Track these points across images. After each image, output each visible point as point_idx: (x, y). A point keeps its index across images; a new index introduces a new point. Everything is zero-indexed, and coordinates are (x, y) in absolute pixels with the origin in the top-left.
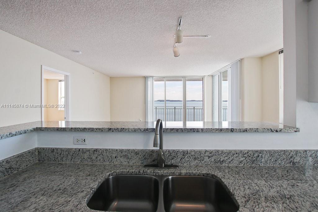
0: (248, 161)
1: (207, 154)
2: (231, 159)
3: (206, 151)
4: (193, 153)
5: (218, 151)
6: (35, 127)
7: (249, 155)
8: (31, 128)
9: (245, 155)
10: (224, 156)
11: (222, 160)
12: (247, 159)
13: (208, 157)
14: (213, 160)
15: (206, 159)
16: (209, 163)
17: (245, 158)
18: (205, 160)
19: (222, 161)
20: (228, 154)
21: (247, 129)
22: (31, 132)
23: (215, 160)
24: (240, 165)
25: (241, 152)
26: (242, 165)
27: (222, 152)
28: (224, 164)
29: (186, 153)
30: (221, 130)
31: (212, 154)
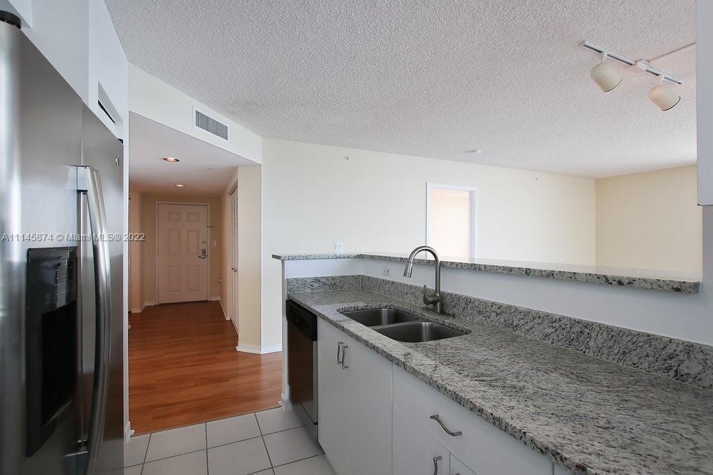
1: (494, 308)
2: (530, 325)
3: (493, 304)
4: (477, 303)
5: (509, 307)
6: (359, 254)
7: (563, 326)
8: (355, 254)
9: (554, 325)
10: (519, 317)
11: (515, 323)
12: (558, 332)
13: (496, 314)
14: (502, 320)
17: (555, 331)
18: (492, 317)
19: (516, 326)
20: (525, 315)
21: (554, 271)
22: (355, 257)
23: (505, 321)
24: (546, 342)
25: (547, 316)
26: (550, 342)
27: (516, 310)
28: (518, 333)
29: (468, 301)
30: (511, 269)
31: (501, 310)
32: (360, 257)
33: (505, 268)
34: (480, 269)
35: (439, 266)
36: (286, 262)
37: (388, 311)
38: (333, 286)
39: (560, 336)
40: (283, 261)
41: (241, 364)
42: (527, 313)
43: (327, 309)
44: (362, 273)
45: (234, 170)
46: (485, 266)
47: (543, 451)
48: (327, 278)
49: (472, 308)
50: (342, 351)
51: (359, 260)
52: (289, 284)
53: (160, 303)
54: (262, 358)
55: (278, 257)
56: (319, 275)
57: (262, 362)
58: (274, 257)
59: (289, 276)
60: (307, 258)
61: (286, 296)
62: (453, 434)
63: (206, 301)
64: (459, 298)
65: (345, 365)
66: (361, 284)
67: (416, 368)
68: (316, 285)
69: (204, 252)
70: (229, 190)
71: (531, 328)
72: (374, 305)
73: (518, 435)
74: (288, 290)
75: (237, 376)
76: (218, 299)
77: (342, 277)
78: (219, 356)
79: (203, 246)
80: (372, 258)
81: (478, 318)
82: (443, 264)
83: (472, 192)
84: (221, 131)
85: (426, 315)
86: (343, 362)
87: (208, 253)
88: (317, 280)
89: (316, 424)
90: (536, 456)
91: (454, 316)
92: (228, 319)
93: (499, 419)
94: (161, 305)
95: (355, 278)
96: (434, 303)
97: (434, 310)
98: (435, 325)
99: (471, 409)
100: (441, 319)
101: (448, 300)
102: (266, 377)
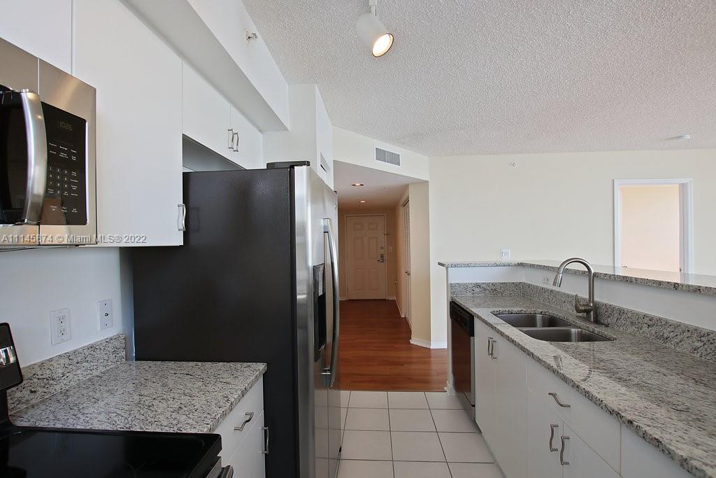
0: (709, 351)
1: (646, 320)
2: (680, 337)
3: (645, 316)
4: (630, 315)
5: (660, 319)
6: (520, 262)
7: (711, 341)
8: (516, 263)
9: (703, 339)
10: (669, 329)
11: (665, 336)
12: (706, 346)
13: (647, 325)
14: (653, 332)
15: (645, 328)
16: (649, 336)
17: (704, 344)
18: (643, 329)
19: (666, 338)
20: (675, 328)
21: (700, 287)
22: (515, 265)
23: (656, 333)
24: (695, 355)
25: (696, 330)
26: (698, 356)
27: (667, 323)
28: (668, 345)
29: (621, 312)
30: (660, 283)
31: (652, 322)
32: (521, 265)
33: (654, 282)
34: (631, 282)
35: (592, 277)
36: (449, 269)
37: (543, 318)
38: (494, 291)
39: (708, 350)
40: (447, 268)
41: (414, 355)
42: (678, 325)
43: (482, 312)
44: (523, 280)
45: (406, 187)
46: (636, 279)
47: (611, 412)
48: (488, 284)
49: (625, 319)
50: (491, 345)
51: (521, 268)
52: (452, 287)
53: (350, 298)
54: (432, 352)
55: (442, 265)
56: (479, 281)
57: (432, 355)
58: (439, 264)
59: (452, 281)
60: (468, 266)
61: (449, 298)
62: (562, 405)
63: (385, 300)
64: (613, 309)
65: (495, 355)
66: (522, 290)
67: (541, 357)
68: (477, 290)
69: (382, 256)
70: (401, 203)
71: (680, 341)
72: (530, 311)
73: (598, 403)
74: (451, 293)
75: (411, 363)
76: (395, 298)
77: (502, 283)
78: (396, 346)
79: (381, 252)
80: (532, 266)
81: (631, 329)
82: (595, 275)
83: (683, 184)
84: (394, 159)
85: (579, 322)
86: (492, 354)
87: (386, 257)
88: (478, 285)
89: (474, 406)
90: (607, 415)
91: (607, 326)
92: (403, 316)
93: (588, 392)
94: (350, 300)
95: (516, 285)
96: (588, 312)
97: (587, 319)
98: (584, 331)
99: (573, 386)
100: (592, 327)
101: (602, 311)
102: (435, 367)
